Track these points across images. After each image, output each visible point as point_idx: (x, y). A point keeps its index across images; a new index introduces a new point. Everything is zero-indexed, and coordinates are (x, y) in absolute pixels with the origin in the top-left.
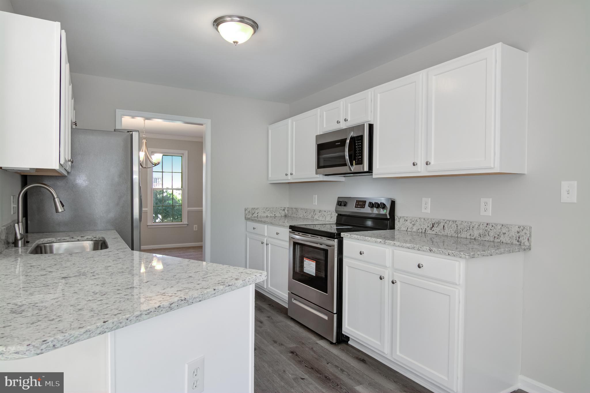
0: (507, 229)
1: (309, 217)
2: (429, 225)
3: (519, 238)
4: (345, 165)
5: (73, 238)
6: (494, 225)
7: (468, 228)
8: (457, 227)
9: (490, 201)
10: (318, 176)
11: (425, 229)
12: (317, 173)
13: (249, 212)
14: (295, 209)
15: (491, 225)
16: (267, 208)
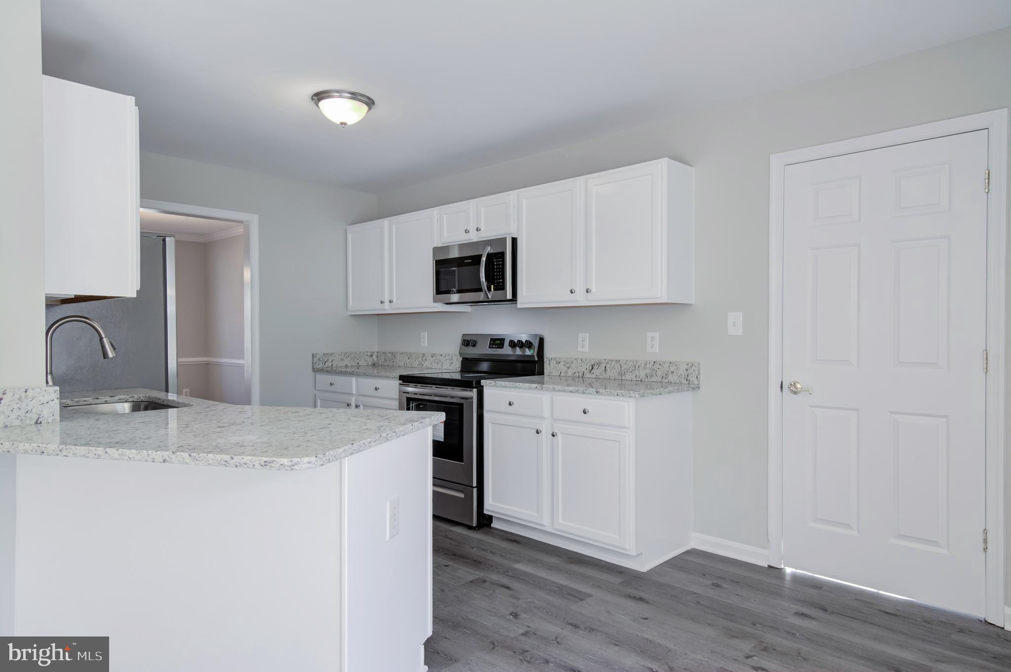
0: (675, 367)
1: (416, 364)
2: (587, 367)
3: (688, 376)
4: (480, 290)
5: (97, 398)
6: (661, 363)
7: (634, 368)
8: (621, 367)
9: (657, 335)
10: (436, 304)
11: (582, 373)
12: (435, 301)
13: (319, 360)
14: (389, 353)
15: (658, 363)
16: (346, 354)
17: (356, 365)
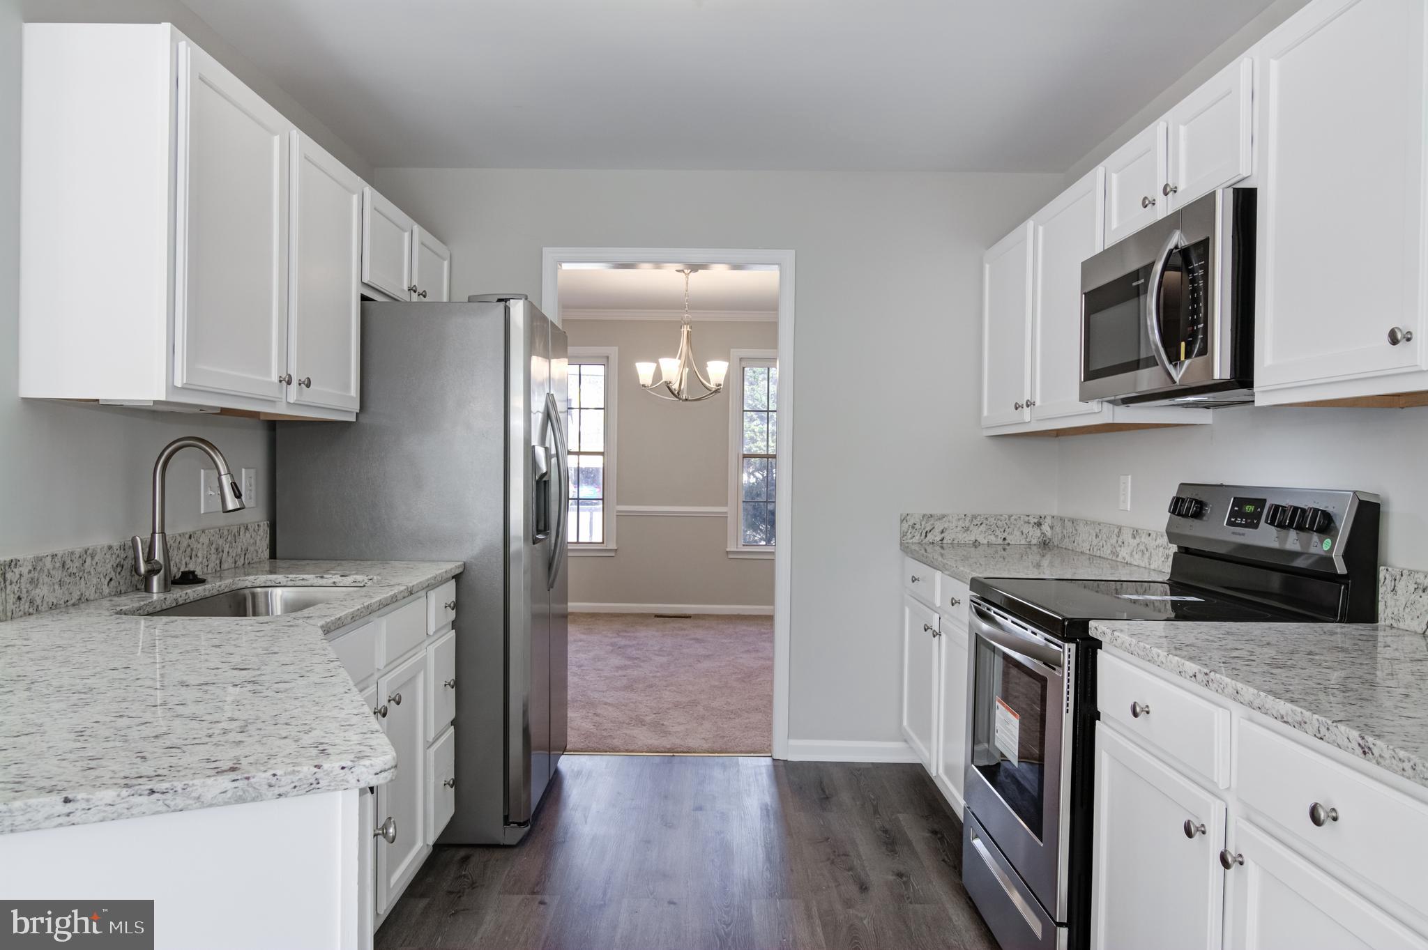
1: (1106, 552)
4: (1151, 362)
10: (1094, 406)
12: (1085, 397)
13: (913, 527)
16: (974, 517)
17: (1000, 541)
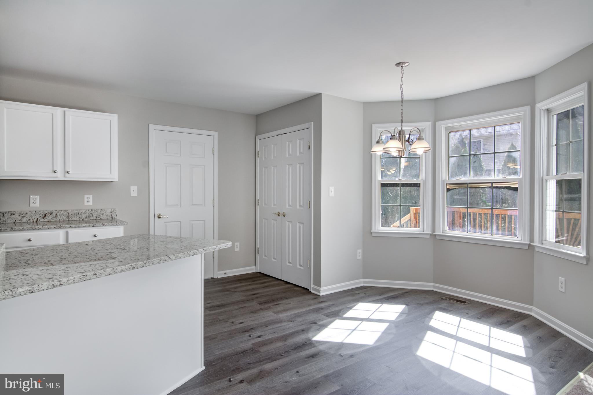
0: (104, 211)
2: (40, 215)
3: (112, 215)
6: (96, 210)
7: (77, 214)
8: (68, 214)
9: (91, 196)
11: (36, 219)
15: (94, 210)
